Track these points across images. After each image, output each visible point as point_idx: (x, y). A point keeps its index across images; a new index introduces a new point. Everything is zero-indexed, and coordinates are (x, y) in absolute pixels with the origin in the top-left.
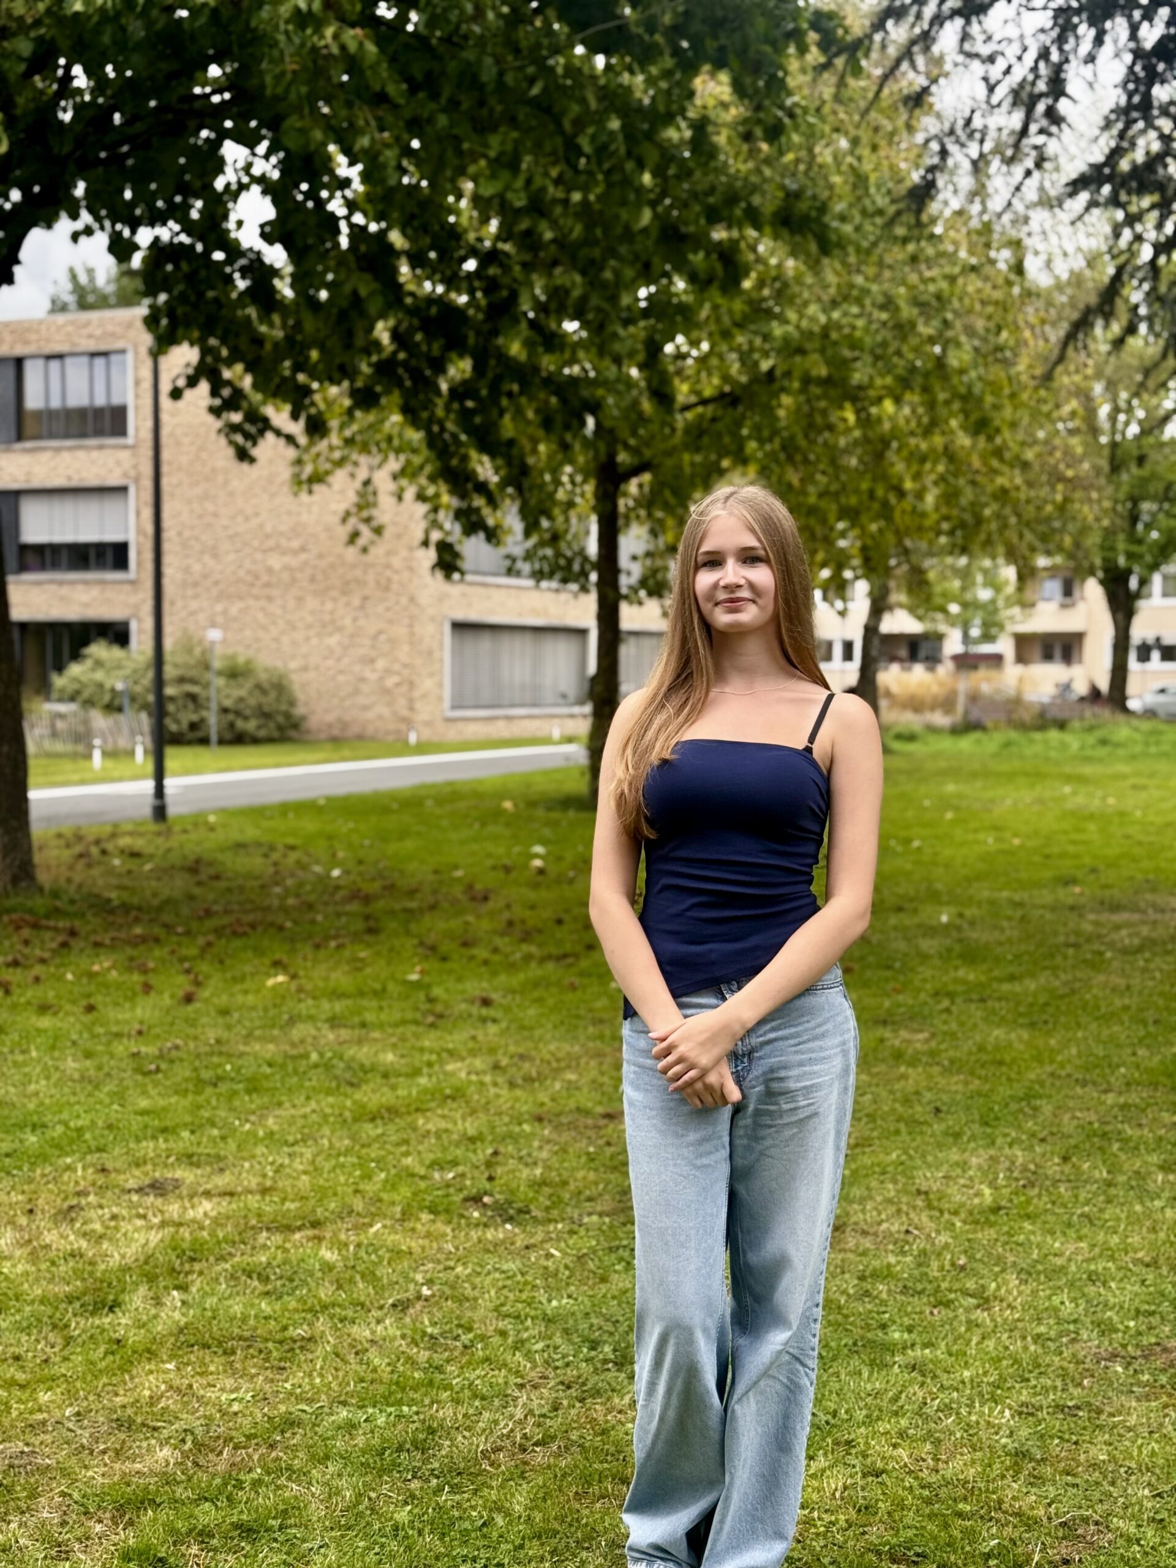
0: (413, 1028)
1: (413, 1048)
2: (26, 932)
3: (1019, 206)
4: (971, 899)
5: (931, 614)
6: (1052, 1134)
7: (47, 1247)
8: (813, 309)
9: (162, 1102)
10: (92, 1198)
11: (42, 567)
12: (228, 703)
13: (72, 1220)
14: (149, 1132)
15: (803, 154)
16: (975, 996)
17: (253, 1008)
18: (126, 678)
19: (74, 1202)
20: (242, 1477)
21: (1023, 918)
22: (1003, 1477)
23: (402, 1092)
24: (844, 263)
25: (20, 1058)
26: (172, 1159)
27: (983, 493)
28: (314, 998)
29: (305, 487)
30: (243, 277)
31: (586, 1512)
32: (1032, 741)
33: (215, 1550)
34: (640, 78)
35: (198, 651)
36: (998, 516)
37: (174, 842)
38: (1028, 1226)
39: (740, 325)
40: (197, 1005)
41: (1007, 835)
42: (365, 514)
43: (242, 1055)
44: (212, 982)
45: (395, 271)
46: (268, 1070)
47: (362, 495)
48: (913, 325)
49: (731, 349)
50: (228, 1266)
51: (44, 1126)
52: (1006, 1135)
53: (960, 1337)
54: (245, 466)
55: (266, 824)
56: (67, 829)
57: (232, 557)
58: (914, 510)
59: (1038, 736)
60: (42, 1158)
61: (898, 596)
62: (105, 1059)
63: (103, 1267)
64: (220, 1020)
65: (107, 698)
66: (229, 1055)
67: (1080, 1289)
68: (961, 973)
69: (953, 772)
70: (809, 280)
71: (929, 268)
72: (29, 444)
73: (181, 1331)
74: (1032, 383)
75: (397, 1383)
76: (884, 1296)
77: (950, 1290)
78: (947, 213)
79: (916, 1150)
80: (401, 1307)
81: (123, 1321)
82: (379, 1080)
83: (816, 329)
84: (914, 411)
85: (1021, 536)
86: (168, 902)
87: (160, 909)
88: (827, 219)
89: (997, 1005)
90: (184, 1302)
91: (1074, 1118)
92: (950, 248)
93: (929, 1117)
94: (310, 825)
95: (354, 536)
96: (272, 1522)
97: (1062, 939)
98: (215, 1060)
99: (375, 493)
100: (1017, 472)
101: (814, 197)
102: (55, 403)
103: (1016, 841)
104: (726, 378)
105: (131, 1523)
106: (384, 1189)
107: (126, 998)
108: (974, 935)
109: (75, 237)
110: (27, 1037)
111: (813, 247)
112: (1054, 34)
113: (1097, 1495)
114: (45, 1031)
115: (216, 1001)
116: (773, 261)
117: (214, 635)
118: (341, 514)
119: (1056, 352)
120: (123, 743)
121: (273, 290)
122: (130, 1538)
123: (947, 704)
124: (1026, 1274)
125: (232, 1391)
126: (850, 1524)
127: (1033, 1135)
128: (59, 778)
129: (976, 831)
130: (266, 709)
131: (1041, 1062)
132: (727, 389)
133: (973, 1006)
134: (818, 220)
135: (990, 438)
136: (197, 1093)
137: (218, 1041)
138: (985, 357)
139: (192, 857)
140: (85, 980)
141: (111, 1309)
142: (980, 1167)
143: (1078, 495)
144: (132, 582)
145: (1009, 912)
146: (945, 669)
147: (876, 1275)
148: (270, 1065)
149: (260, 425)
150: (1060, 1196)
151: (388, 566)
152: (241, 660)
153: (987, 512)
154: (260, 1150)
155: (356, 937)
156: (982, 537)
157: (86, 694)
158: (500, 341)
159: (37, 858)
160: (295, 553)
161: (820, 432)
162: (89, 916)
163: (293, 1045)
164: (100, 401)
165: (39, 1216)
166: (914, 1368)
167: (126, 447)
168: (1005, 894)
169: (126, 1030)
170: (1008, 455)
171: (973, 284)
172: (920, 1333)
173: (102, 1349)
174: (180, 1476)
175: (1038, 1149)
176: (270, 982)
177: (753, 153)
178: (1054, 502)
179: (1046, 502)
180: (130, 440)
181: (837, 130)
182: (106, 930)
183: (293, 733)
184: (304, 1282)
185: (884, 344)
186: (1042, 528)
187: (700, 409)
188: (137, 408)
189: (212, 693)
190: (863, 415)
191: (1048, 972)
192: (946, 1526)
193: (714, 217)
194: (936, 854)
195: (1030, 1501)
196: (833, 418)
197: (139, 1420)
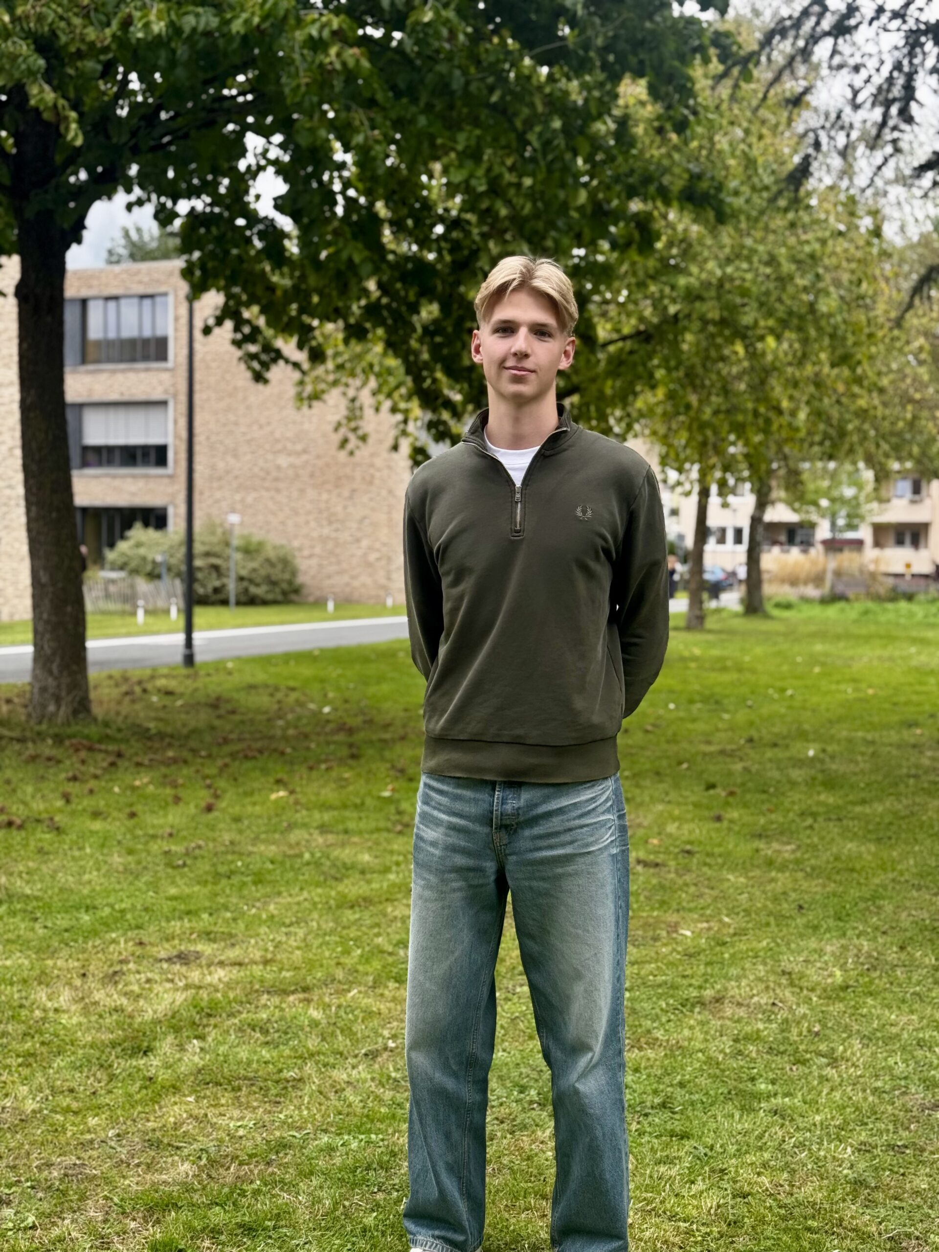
0: (385, 834)
1: (385, 850)
2: (83, 754)
3: (879, 182)
4: (832, 737)
5: (805, 507)
6: (893, 928)
7: (96, 1003)
8: (711, 265)
9: (187, 891)
10: (131, 966)
11: (100, 464)
12: (244, 573)
13: (116, 983)
14: (177, 914)
15: (705, 143)
16: (833, 817)
17: (259, 817)
18: (164, 552)
19: (117, 968)
20: (245, 1187)
21: (874, 754)
22: (844, 1200)
23: (375, 886)
24: (737, 229)
25: (77, 853)
26: (194, 936)
27: (847, 411)
28: (308, 809)
29: (306, 403)
30: (260, 239)
31: (513, 1221)
32: (885, 610)
33: (223, 1244)
34: (575, 84)
35: (219, 531)
36: (859, 430)
37: (199, 684)
38: (870, 1001)
39: (653, 278)
40: (215, 814)
41: (863, 686)
42: (353, 424)
43: (250, 854)
44: (228, 796)
45: (379, 234)
46: (270, 866)
47: (352, 410)
48: (791, 278)
49: (646, 297)
50: (236, 1021)
51: (95, 908)
52: (854, 928)
53: (813, 1088)
54: (260, 386)
55: (272, 670)
56: (116, 672)
57: (249, 457)
58: (790, 425)
59: (890, 606)
60: (94, 933)
61: (778, 493)
62: (144, 855)
63: (139, 1020)
64: (234, 826)
65: (149, 568)
66: (241, 854)
67: (911, 1052)
68: (822, 797)
69: (821, 635)
70: (709, 242)
71: (805, 232)
72: (91, 367)
73: (199, 1071)
74: (888, 325)
75: (367, 1116)
76: (754, 1055)
77: (806, 1051)
78: (822, 187)
79: (782, 939)
80: (372, 1055)
81: (155, 1063)
82: (358, 876)
83: (714, 281)
84: (791, 346)
85: (878, 446)
86: (195, 731)
87: (188, 737)
88: (722, 196)
89: (851, 824)
90: (202, 1049)
91: (910, 915)
92: (823, 216)
93: (794, 913)
94: (307, 671)
95: (345, 442)
96: (268, 1223)
97: (905, 771)
98: (230, 857)
99: (361, 408)
100: (875, 394)
101: (713, 178)
102: (112, 335)
103: (871, 692)
104: (642, 319)
105: (158, 1221)
106: (360, 963)
107: (160, 807)
108: (834, 767)
109: (129, 207)
110: (83, 836)
111: (711, 215)
112: (905, 51)
113: (918, 1216)
114: (97, 832)
115: (231, 810)
116: (680, 227)
117: (234, 519)
118: (334, 425)
119: (907, 299)
120: (161, 604)
121: (283, 249)
122: (156, 1233)
123: (818, 579)
124: (867, 1039)
125: (238, 1120)
126: (721, 1235)
127: (877, 928)
128: (110, 631)
129: (838, 682)
130: (274, 578)
131: (884, 870)
132: (642, 327)
133: (831, 824)
134: (715, 197)
135: (853, 370)
136: (215, 883)
137: (232, 843)
138: (848, 304)
139: (214, 696)
140: (128, 793)
141: (145, 1053)
142: (833, 954)
143: (925, 413)
144: (170, 477)
145: (863, 749)
146: (816, 551)
147: (748, 1038)
148: (272, 862)
149: (273, 355)
150: (897, 978)
151: (372, 465)
152: (255, 539)
153: (850, 427)
154: (263, 930)
155: (342, 762)
156: (846, 446)
157: (133, 564)
158: (462, 289)
159: (93, 695)
160: (298, 454)
161: (715, 361)
162: (133, 742)
163: (291, 846)
164: (147, 333)
165: (91, 978)
166: (776, 1113)
167: (167, 370)
168: (860, 734)
169: (160, 832)
170: (866, 383)
171: (841, 245)
172: (781, 1085)
173: (138, 1085)
174: (197, 1186)
175: (880, 940)
176: (273, 796)
177: (665, 141)
178: (904, 419)
179: (898, 419)
180: (170, 364)
181: (732, 123)
182: (145, 753)
183: (293, 597)
184: (296, 1035)
185: (767, 293)
186: (894, 440)
187: (620, 344)
188: (176, 339)
189: (232, 565)
190: (751, 350)
191: (892, 798)
192: (798, 1238)
193: (631, 193)
194: (805, 701)
195: (865, 1220)
196: (726, 352)
197: (166, 1141)
